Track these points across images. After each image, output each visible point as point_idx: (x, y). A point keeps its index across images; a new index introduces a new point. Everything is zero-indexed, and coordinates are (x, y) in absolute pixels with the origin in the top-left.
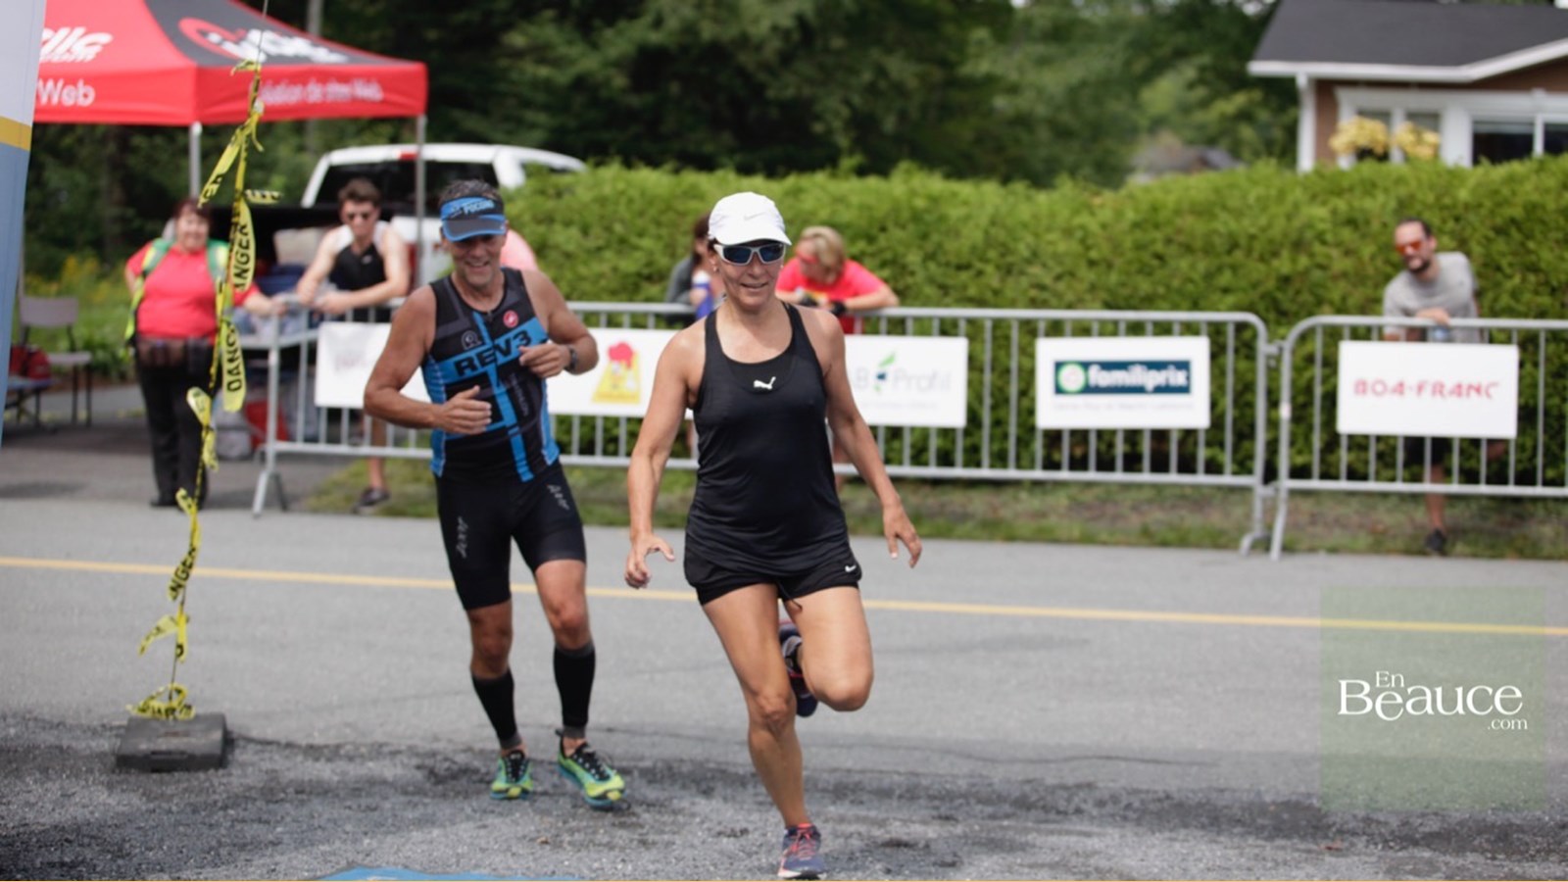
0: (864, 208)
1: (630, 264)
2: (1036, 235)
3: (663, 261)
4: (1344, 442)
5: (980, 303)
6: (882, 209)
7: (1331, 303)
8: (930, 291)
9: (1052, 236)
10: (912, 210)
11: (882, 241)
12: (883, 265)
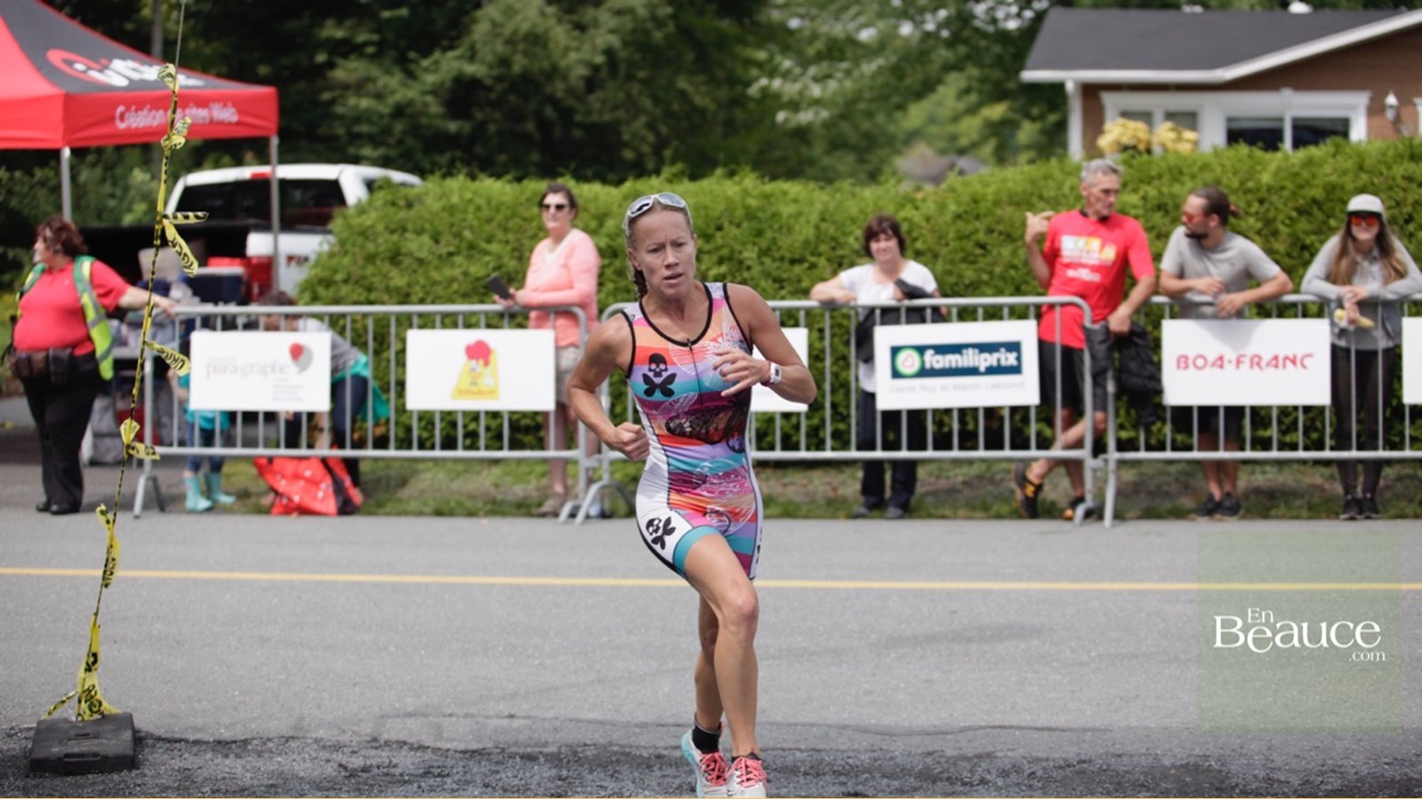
1: (479, 269)
6: (717, 209)
10: (746, 207)
11: (719, 240)
12: (721, 261)
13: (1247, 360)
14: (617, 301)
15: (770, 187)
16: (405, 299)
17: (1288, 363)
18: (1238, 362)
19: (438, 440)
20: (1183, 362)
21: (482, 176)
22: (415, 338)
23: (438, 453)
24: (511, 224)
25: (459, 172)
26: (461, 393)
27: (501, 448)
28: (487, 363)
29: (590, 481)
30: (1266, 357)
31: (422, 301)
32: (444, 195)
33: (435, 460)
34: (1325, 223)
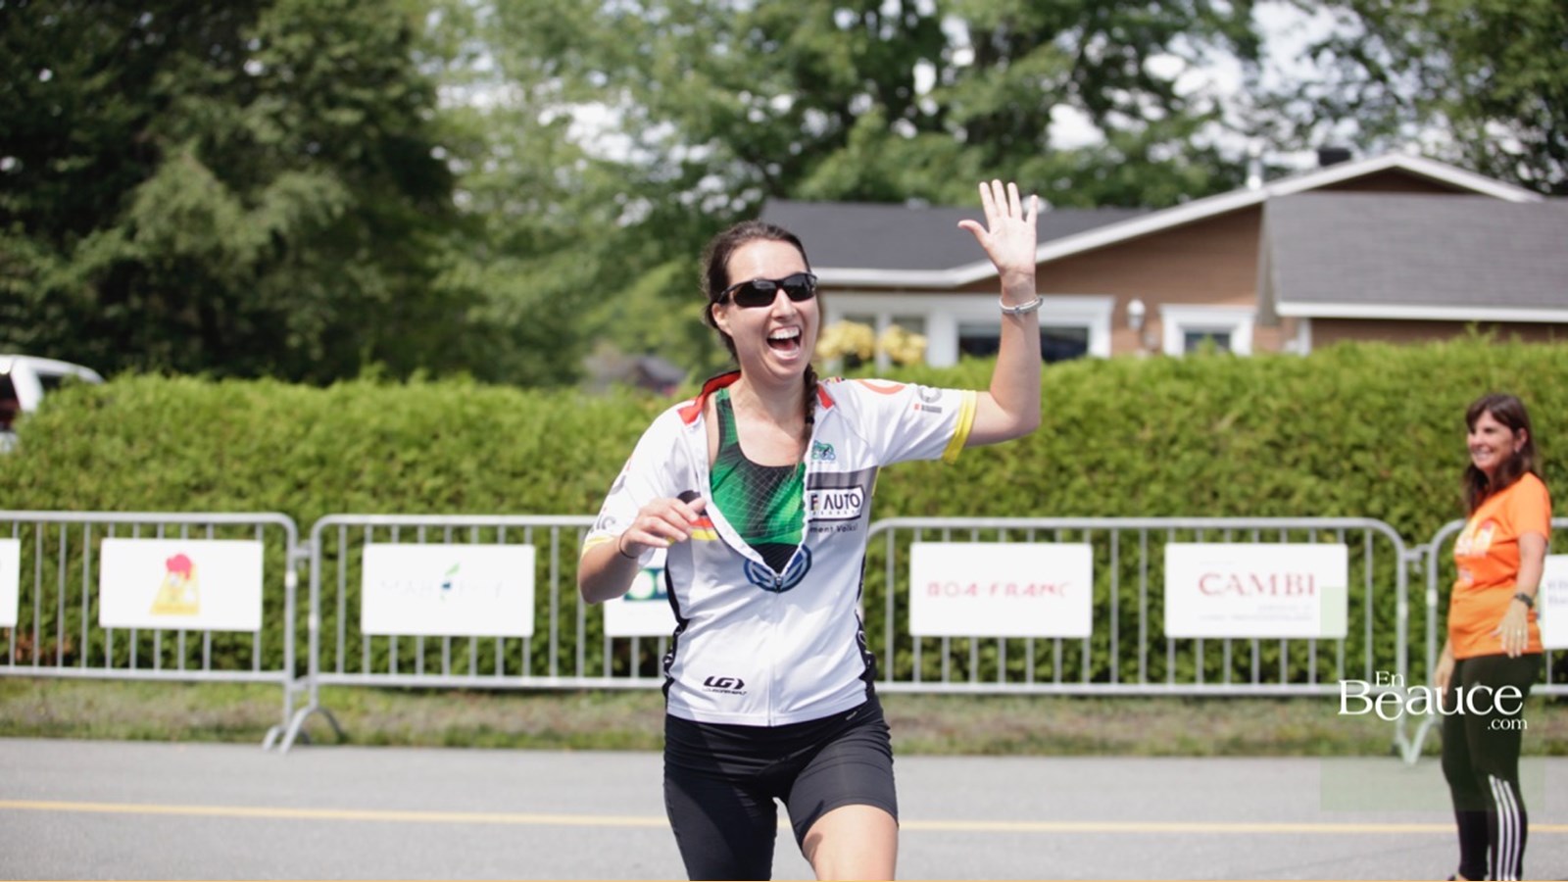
0: (413, 414)
1: (177, 474)
2: (593, 443)
3: (211, 471)
4: (917, 645)
5: (537, 510)
6: (434, 416)
7: (894, 505)
8: (484, 498)
9: (609, 442)
10: (465, 416)
11: (435, 449)
12: (437, 472)
13: (1001, 591)
14: (326, 512)
15: (489, 393)
16: (95, 506)
17: (1047, 593)
18: (993, 588)
19: (133, 660)
20: (934, 589)
21: (174, 374)
22: (111, 547)
23: (133, 673)
24: (213, 427)
25: (154, 368)
26: (160, 609)
27: (200, 667)
28: (188, 576)
29: (296, 708)
30: (1022, 586)
31: (113, 509)
32: (138, 394)
33: (126, 682)
34: (1084, 443)
